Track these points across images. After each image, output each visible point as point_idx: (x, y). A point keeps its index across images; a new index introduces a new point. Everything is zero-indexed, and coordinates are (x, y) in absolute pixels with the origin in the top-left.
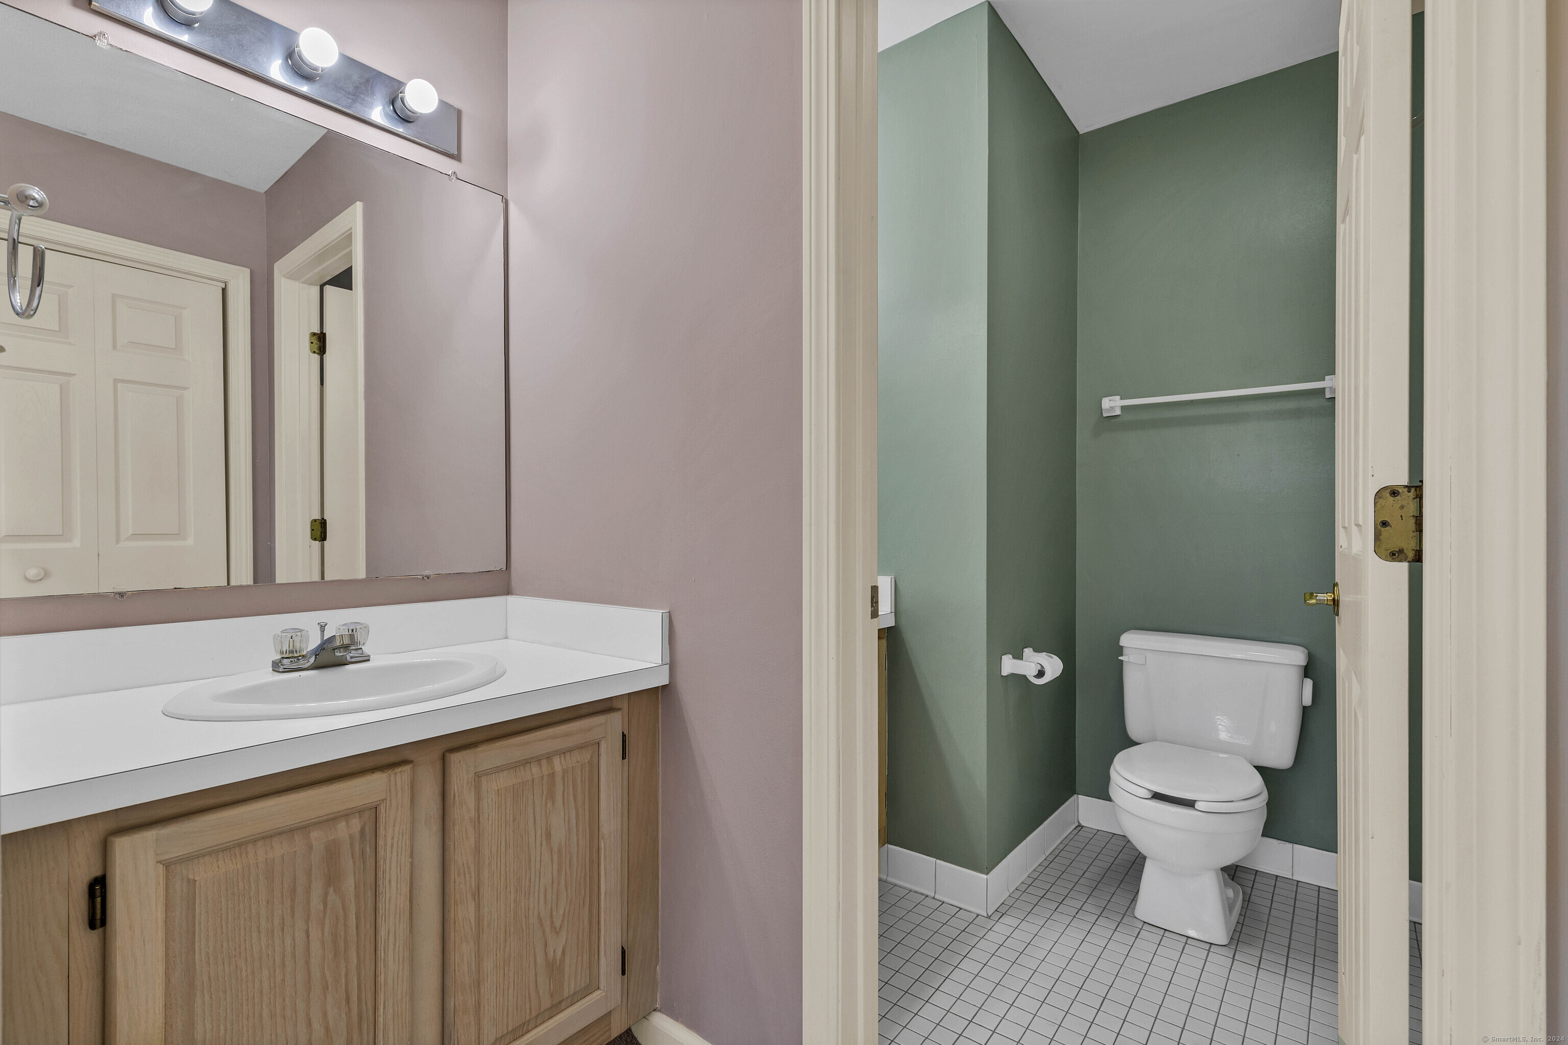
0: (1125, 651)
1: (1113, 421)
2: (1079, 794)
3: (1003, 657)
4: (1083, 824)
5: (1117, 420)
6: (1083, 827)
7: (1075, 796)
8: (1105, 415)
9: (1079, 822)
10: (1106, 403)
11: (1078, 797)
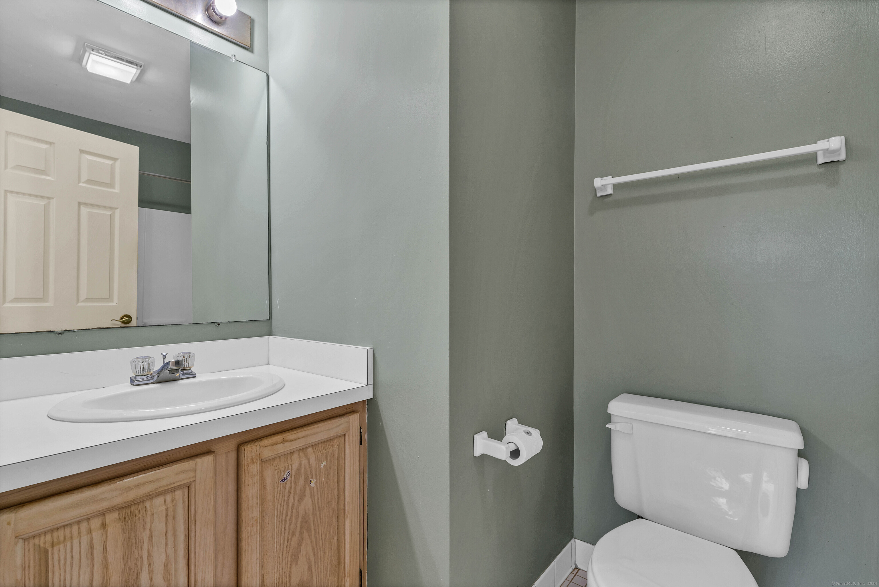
0: (613, 419)
1: (606, 200)
2: (576, 539)
3: (475, 436)
4: (580, 566)
5: (610, 199)
6: (579, 569)
7: (573, 541)
8: (599, 194)
9: (576, 564)
10: (598, 182)
11: (575, 541)
